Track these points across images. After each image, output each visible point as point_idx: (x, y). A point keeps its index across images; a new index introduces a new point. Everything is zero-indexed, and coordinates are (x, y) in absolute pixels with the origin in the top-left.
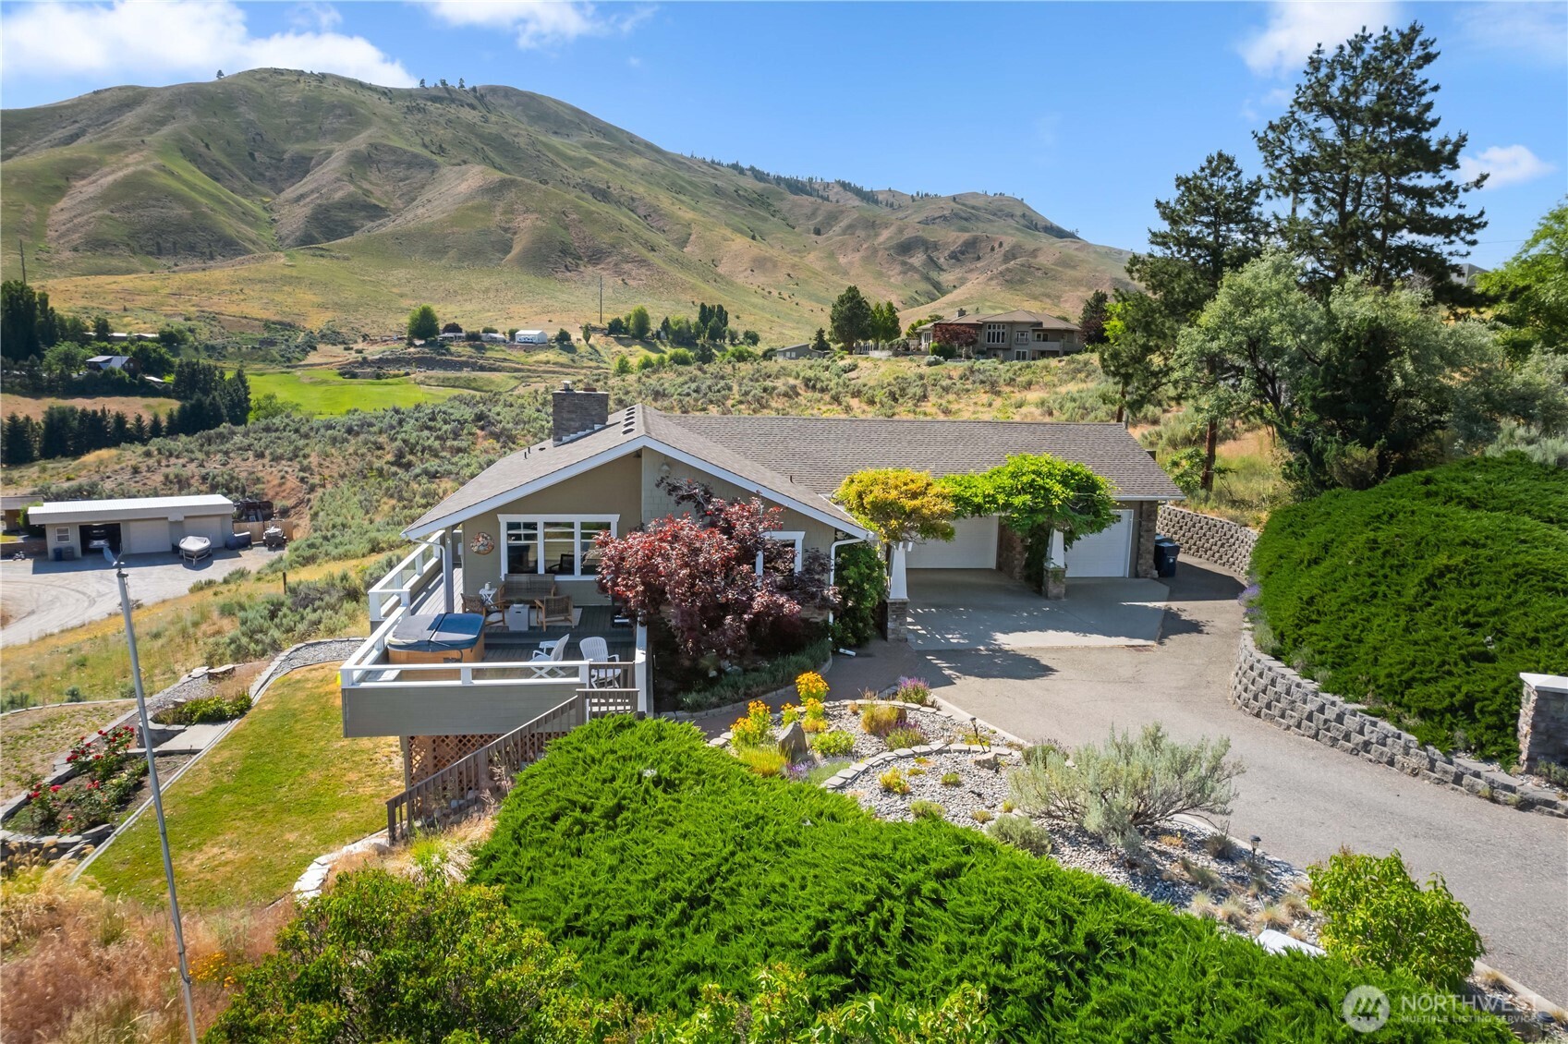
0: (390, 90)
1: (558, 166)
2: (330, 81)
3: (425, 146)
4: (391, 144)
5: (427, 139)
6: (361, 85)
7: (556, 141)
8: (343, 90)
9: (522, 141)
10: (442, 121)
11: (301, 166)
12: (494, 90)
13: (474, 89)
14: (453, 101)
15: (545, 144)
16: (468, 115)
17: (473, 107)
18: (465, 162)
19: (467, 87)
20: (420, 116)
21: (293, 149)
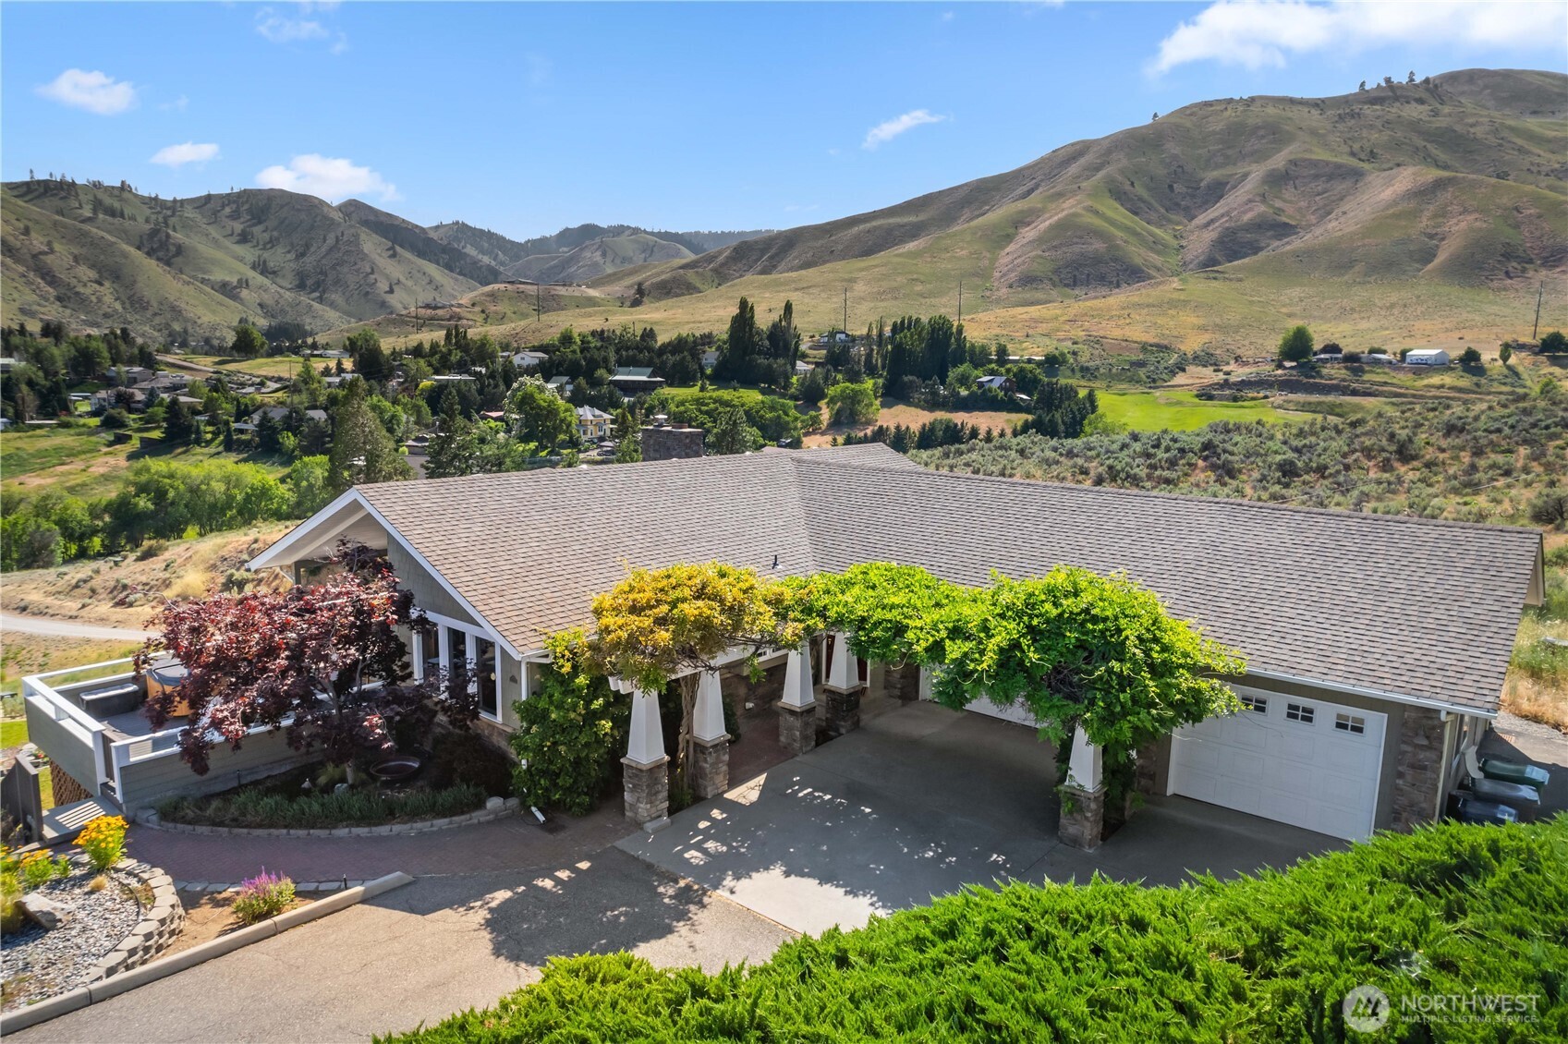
0: (1323, 101)
1: (1528, 152)
2: (1258, 103)
3: (1353, 154)
4: (1314, 157)
5: (1356, 147)
6: (1292, 101)
7: (1532, 123)
8: (1271, 110)
9: (1479, 132)
10: (1378, 123)
11: (1217, 191)
12: (1453, 78)
13: (1427, 81)
14: (1397, 99)
15: (1512, 129)
16: (1414, 111)
17: (1421, 101)
18: (1398, 165)
19: (1418, 79)
20: (1353, 122)
21: (1211, 175)
